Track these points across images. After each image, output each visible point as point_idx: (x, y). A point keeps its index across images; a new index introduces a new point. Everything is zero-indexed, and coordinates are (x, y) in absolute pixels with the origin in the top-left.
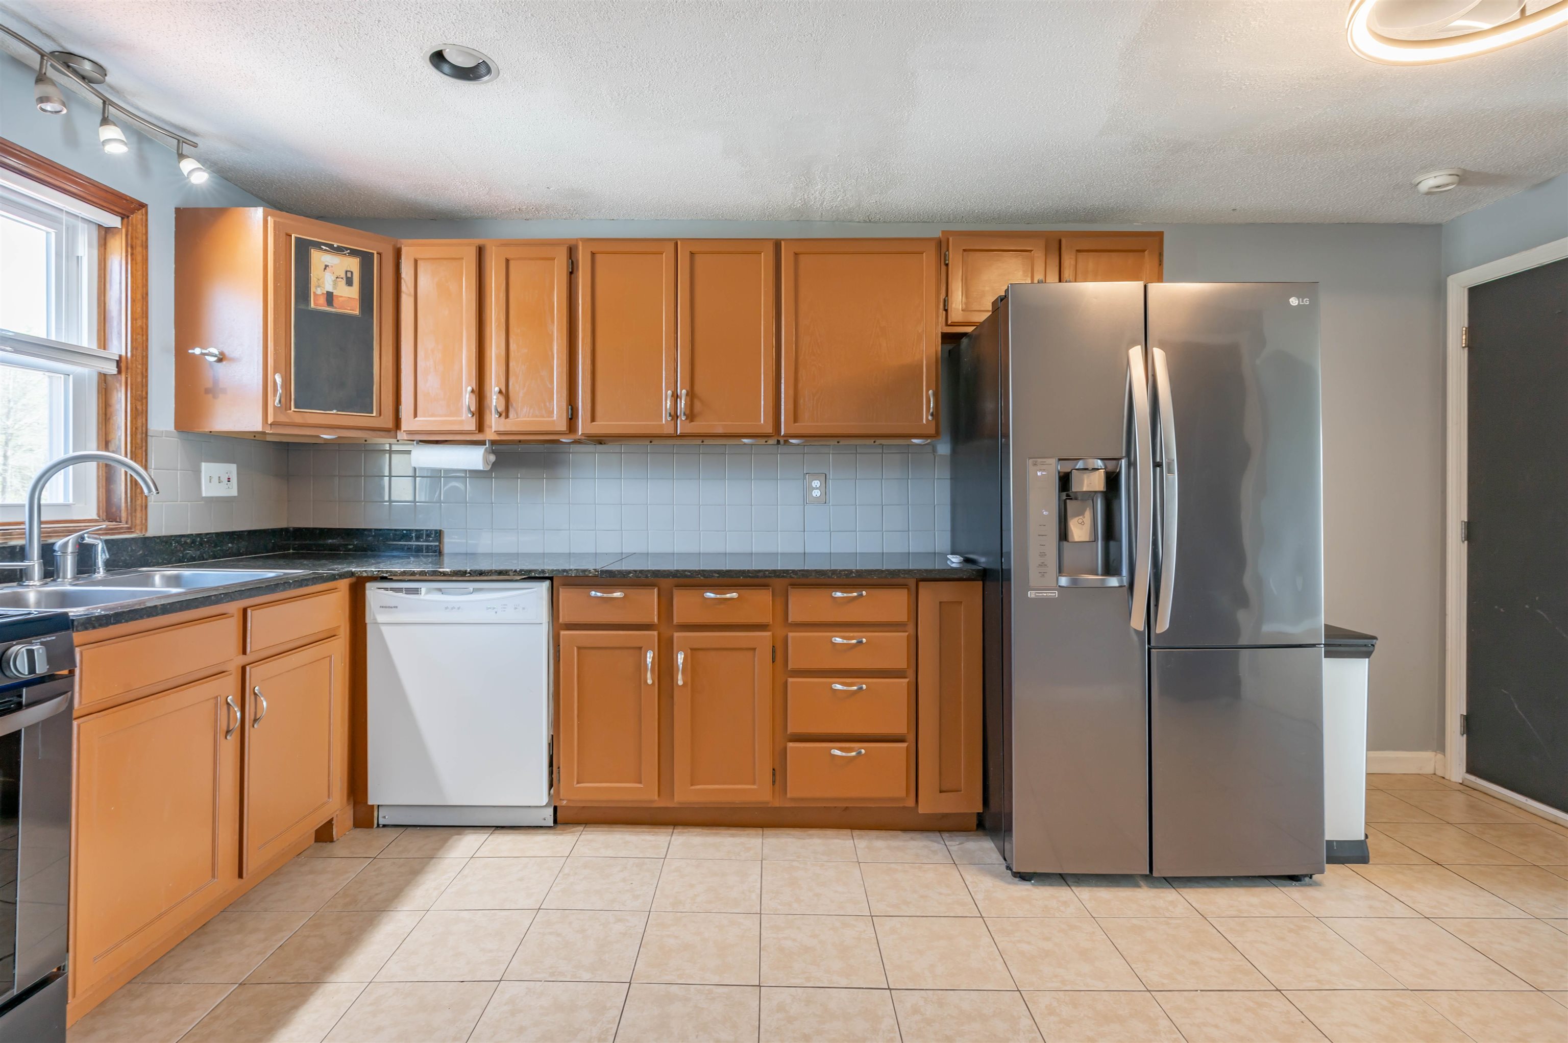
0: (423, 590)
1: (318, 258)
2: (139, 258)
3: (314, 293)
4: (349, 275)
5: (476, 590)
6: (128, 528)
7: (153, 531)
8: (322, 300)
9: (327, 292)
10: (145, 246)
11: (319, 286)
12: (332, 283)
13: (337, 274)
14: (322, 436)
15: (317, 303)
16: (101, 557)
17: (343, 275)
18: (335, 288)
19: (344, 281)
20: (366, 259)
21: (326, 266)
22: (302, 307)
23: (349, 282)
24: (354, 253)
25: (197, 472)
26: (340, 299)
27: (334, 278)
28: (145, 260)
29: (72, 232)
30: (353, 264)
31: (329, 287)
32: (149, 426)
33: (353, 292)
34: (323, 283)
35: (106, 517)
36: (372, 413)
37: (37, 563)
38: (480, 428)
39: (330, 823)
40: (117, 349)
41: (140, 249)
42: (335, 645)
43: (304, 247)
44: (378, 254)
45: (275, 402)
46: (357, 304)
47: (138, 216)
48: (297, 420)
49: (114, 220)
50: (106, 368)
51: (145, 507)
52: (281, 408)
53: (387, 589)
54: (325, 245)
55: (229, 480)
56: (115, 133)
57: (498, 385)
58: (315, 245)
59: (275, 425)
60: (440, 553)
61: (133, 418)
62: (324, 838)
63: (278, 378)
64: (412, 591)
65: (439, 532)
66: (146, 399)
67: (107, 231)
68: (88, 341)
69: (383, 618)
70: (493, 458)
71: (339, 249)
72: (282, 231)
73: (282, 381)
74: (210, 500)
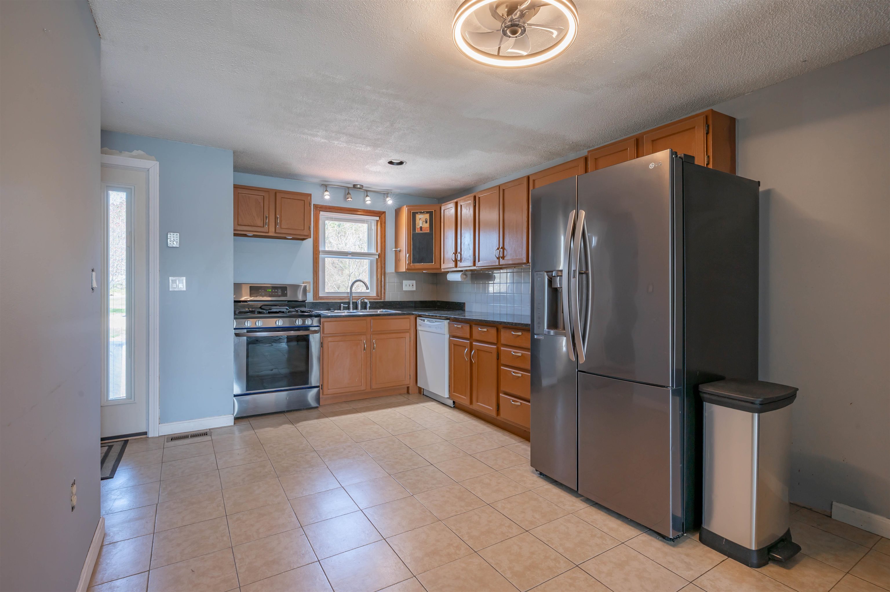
0: (426, 321)
1: (418, 216)
2: (383, 227)
3: (417, 228)
4: (426, 220)
5: (436, 321)
6: (380, 299)
7: (388, 300)
8: (419, 230)
9: (420, 227)
10: (385, 223)
11: (418, 225)
12: (422, 223)
13: (423, 220)
14: (422, 272)
15: (418, 231)
16: (368, 305)
17: (425, 220)
18: (422, 225)
19: (425, 222)
20: (431, 213)
21: (420, 219)
22: (414, 233)
23: (426, 222)
24: (427, 212)
25: (402, 284)
26: (424, 228)
28: (385, 226)
29: (371, 223)
30: (427, 216)
31: (421, 225)
32: (386, 271)
33: (427, 225)
34: (419, 224)
35: (377, 295)
36: (433, 263)
37: (351, 305)
38: (456, 266)
39: (408, 388)
40: (379, 252)
41: (383, 224)
42: (408, 335)
43: (414, 214)
44: (434, 211)
45: (407, 262)
46: (429, 229)
47: (383, 215)
48: (413, 267)
49: (378, 218)
50: (378, 257)
51: (385, 293)
52: (409, 264)
53: (420, 319)
54: (419, 212)
55: (413, 285)
56: (368, 199)
57: (459, 250)
58: (417, 213)
59: (408, 269)
60: (464, 310)
61: (382, 269)
62: (408, 392)
63: (408, 255)
64: (424, 321)
65: (464, 303)
66: (385, 264)
67: (377, 221)
68: (373, 251)
69: (419, 328)
70: (464, 276)
71: (424, 212)
72: (409, 211)
73: (409, 256)
74: (406, 291)
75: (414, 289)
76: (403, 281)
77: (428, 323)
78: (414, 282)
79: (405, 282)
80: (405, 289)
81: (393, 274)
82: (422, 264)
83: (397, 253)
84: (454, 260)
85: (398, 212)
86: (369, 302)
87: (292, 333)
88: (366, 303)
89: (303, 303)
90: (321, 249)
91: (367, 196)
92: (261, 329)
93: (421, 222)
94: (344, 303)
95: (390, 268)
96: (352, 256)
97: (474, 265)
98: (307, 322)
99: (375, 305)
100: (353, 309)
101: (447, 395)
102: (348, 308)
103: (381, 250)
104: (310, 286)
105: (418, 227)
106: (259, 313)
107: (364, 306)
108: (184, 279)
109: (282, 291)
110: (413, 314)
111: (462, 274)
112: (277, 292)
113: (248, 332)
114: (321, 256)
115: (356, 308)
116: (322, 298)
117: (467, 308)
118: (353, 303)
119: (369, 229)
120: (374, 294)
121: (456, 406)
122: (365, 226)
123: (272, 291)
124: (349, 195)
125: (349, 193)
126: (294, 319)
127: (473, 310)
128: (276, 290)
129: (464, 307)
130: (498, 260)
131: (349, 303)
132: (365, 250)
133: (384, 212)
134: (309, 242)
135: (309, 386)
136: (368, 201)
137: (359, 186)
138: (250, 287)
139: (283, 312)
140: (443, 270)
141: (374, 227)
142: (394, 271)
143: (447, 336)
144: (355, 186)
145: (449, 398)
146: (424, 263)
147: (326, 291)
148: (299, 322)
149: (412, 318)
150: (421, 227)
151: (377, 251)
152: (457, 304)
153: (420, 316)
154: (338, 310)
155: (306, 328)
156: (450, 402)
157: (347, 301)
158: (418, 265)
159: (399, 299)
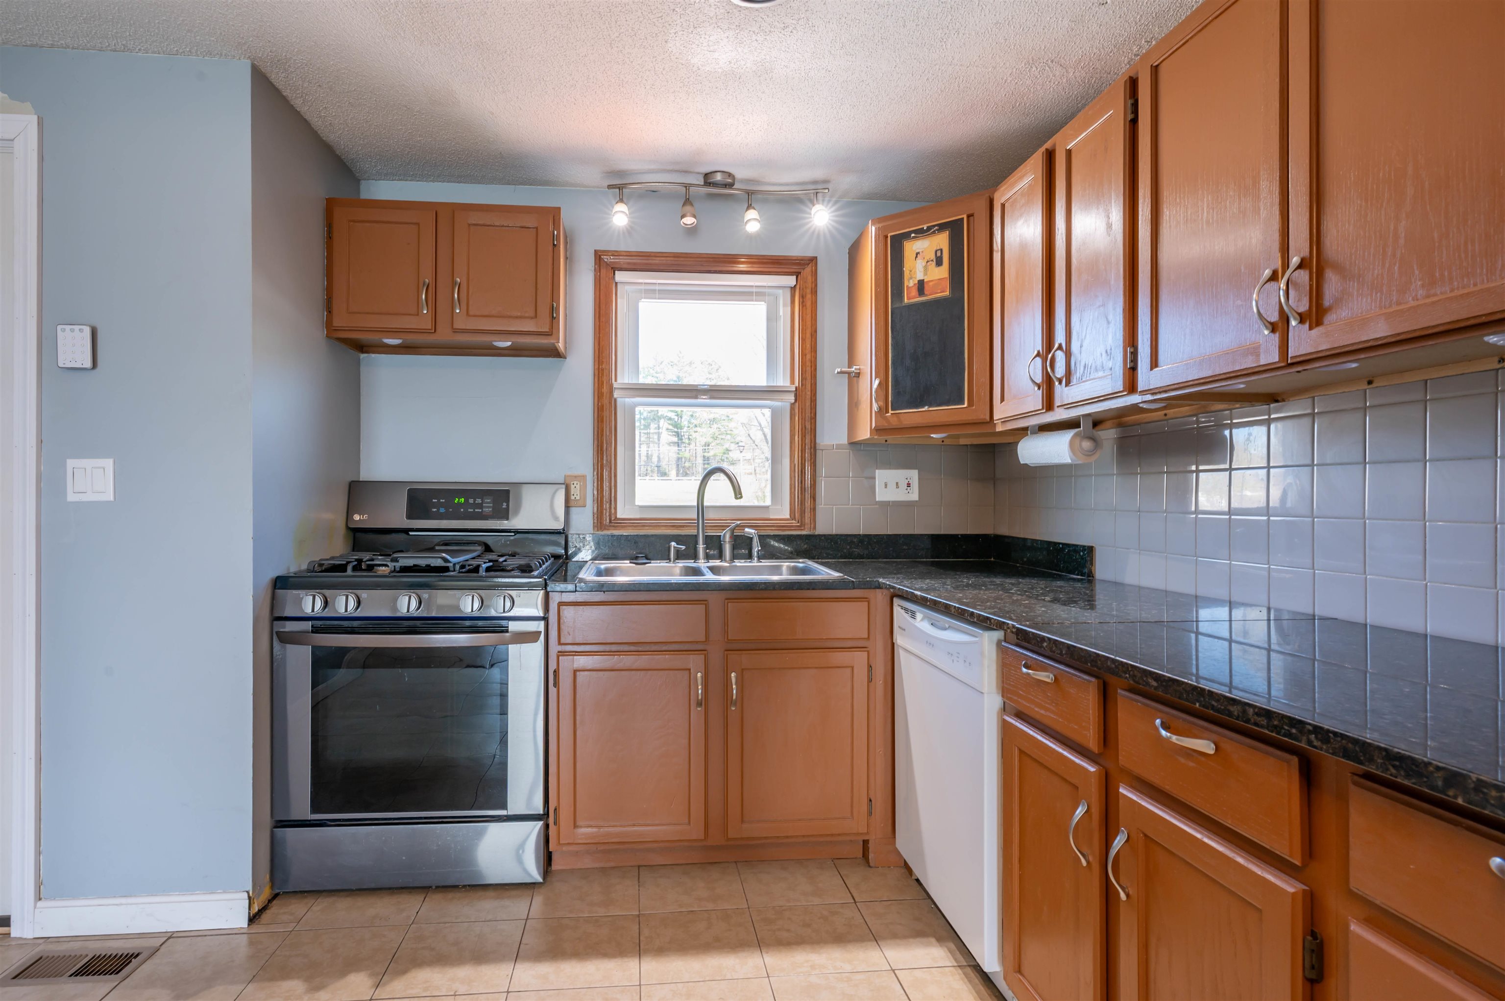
0: (919, 616)
1: (912, 247)
2: (809, 304)
3: (907, 286)
4: (939, 254)
6: (798, 526)
8: (914, 292)
9: (919, 281)
10: (814, 292)
11: (911, 278)
12: (922, 270)
13: (927, 258)
14: (932, 435)
15: (910, 297)
16: (755, 548)
17: (933, 257)
18: (925, 274)
19: (934, 263)
20: (954, 229)
21: (917, 254)
22: (897, 305)
23: (939, 262)
24: (942, 227)
25: (871, 478)
26: (931, 284)
27: (924, 264)
28: (814, 302)
30: (942, 240)
31: (920, 276)
32: (817, 441)
33: (943, 272)
34: (915, 272)
35: (793, 516)
36: (964, 404)
37: (701, 547)
38: (1049, 404)
39: (866, 843)
40: (798, 381)
41: (809, 296)
42: (859, 659)
44: (969, 216)
45: (875, 407)
46: (947, 284)
47: (808, 269)
48: (894, 422)
49: (791, 281)
50: (794, 399)
51: (814, 509)
52: (882, 411)
53: (902, 608)
54: (915, 232)
55: (909, 485)
56: (752, 214)
57: (1060, 337)
58: (906, 236)
59: (878, 430)
60: (1090, 577)
61: (803, 437)
62: (865, 858)
63: (876, 383)
64: (913, 615)
65: (1091, 549)
66: (814, 419)
67: (793, 289)
68: (782, 380)
69: (900, 640)
70: (1087, 444)
71: (929, 228)
72: (882, 237)
73: (880, 384)
74: (885, 504)
75: (914, 496)
76: (877, 471)
77: (927, 628)
78: (914, 474)
79: (881, 475)
80: (882, 495)
81: (839, 447)
82: (926, 408)
83: (852, 382)
84: (1039, 379)
85: (854, 252)
86: (759, 536)
88: (752, 540)
90: (623, 378)
91: (748, 208)
92: (356, 624)
93: (920, 264)
94: (678, 539)
95: (833, 430)
96: (712, 398)
97: (1131, 386)
99: (776, 547)
103: (803, 379)
104: (583, 488)
105: (910, 283)
107: (741, 550)
108: (108, 463)
109: (494, 502)
110: (879, 586)
111: (1076, 435)
112: (480, 506)
113: (316, 630)
114: (620, 399)
115: (714, 554)
116: (622, 523)
117: (1102, 570)
118: (707, 538)
119: (772, 318)
120: (783, 512)
122: (758, 310)
123: (466, 501)
124: (694, 214)
127: (1130, 578)
128: (479, 501)
129: (1088, 564)
130: (1276, 338)
131: (693, 540)
132: (760, 380)
133: (813, 260)
135: (507, 812)
136: (753, 228)
137: (719, 177)
140: (999, 428)
141: (784, 311)
142: (845, 441)
143: (992, 702)
144: (708, 179)
146: (930, 406)
147: (639, 502)
148: (468, 604)
149: (879, 598)
150: (921, 285)
151: (792, 382)
152: (1063, 549)
153: (900, 595)
154: (662, 559)
157: (690, 533)
158: (912, 415)
159: (861, 530)
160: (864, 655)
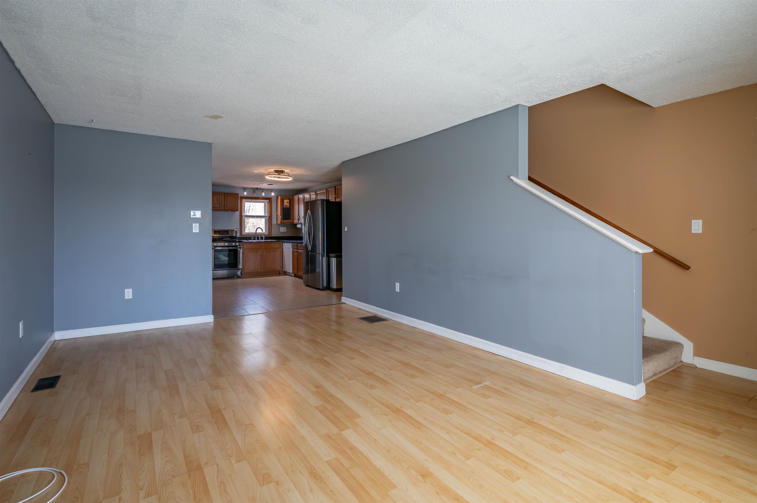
1: (285, 201)
5: (288, 244)
6: (269, 235)
7: (273, 236)
8: (285, 206)
14: (287, 224)
15: (284, 207)
20: (290, 199)
23: (288, 203)
24: (288, 199)
28: (271, 204)
29: (265, 203)
30: (288, 201)
31: (286, 204)
32: (272, 223)
33: (288, 204)
36: (291, 220)
38: (299, 221)
39: (280, 272)
40: (269, 215)
41: (271, 203)
42: (279, 250)
43: (283, 200)
44: (291, 198)
45: (280, 220)
46: (289, 206)
47: (271, 199)
48: (283, 222)
49: (268, 201)
50: (268, 217)
51: (271, 233)
52: (281, 221)
54: (285, 199)
56: (263, 193)
61: (270, 223)
62: (280, 274)
63: (280, 217)
64: (285, 244)
66: (271, 221)
67: (268, 202)
68: (267, 215)
69: (283, 247)
72: (281, 198)
74: (281, 232)
75: (286, 231)
76: (280, 228)
77: (286, 245)
78: (286, 229)
79: (281, 228)
80: (281, 231)
81: (275, 224)
83: (277, 215)
85: (277, 198)
87: (231, 248)
88: (263, 237)
89: (235, 237)
90: (243, 215)
91: (263, 192)
92: (220, 246)
93: (286, 203)
94: (253, 237)
95: (274, 222)
96: (257, 217)
98: (237, 244)
99: (267, 238)
100: (257, 240)
101: (291, 272)
102: (255, 239)
104: (238, 230)
105: (285, 205)
106: (218, 240)
107: (262, 238)
109: (227, 232)
110: (281, 242)
112: (225, 233)
113: (214, 247)
114: (243, 217)
115: (258, 239)
116: (244, 235)
118: (257, 237)
119: (265, 205)
120: (267, 234)
121: (295, 276)
122: (263, 204)
123: (223, 232)
124: (255, 193)
125: (255, 192)
126: (232, 243)
131: (255, 237)
132: (263, 214)
134: (238, 213)
135: (238, 268)
136: (263, 194)
137: (259, 189)
138: (214, 231)
139: (228, 240)
140: (295, 223)
141: (267, 205)
142: (276, 223)
143: (291, 249)
144: (257, 189)
145: (293, 273)
146: (287, 220)
147: (246, 232)
148: (234, 244)
149: (281, 243)
150: (286, 205)
151: (268, 215)
153: (284, 242)
154: (250, 240)
155: (237, 246)
156: (293, 275)
157: (255, 236)
158: (285, 221)
159: (278, 236)
160: (279, 249)
